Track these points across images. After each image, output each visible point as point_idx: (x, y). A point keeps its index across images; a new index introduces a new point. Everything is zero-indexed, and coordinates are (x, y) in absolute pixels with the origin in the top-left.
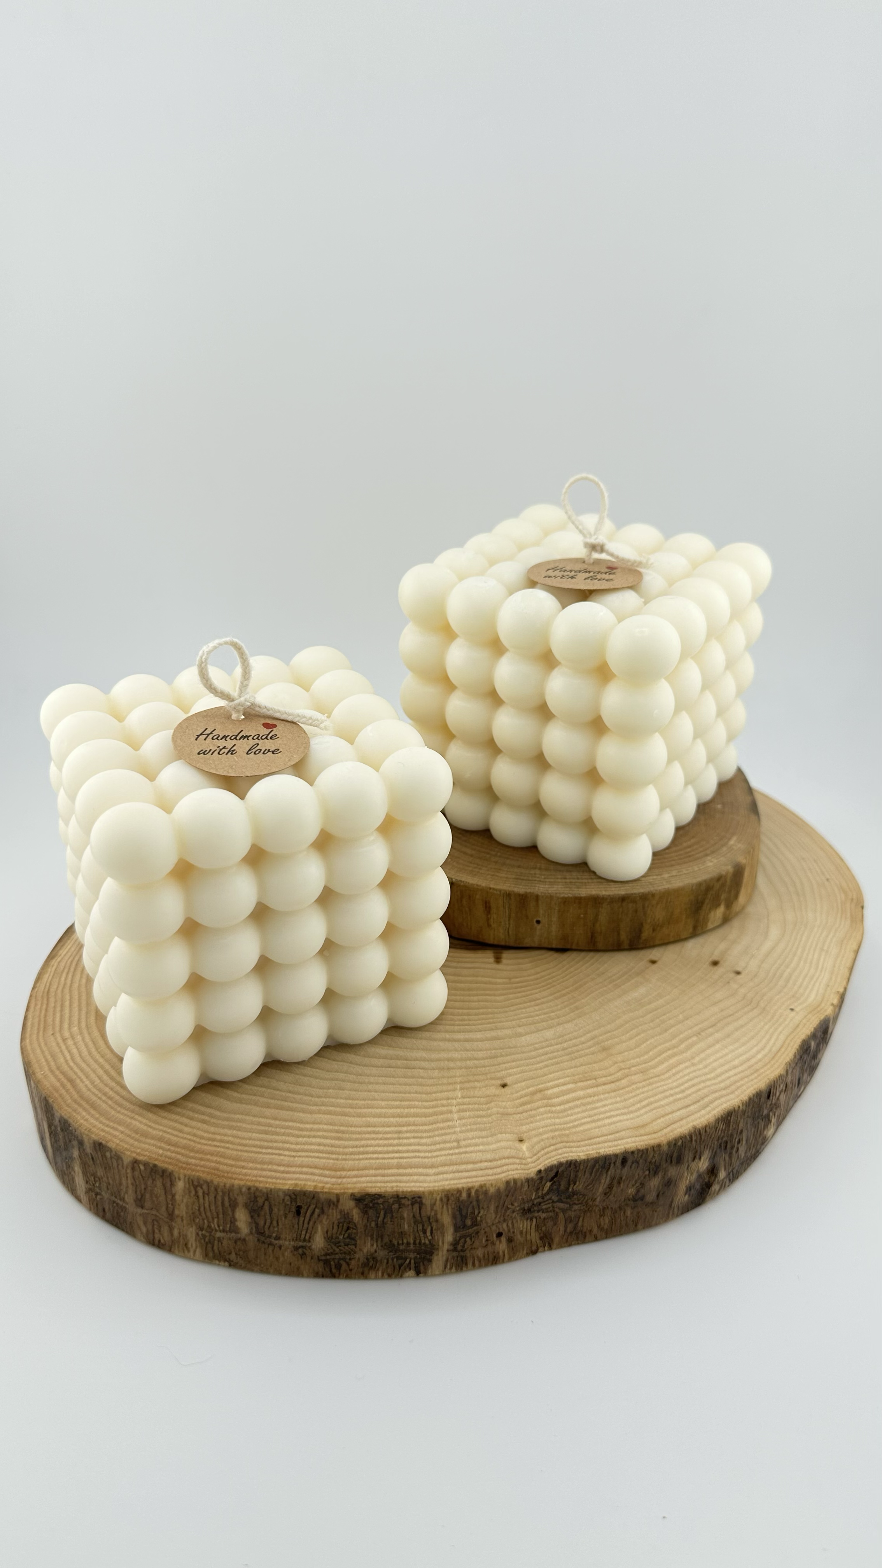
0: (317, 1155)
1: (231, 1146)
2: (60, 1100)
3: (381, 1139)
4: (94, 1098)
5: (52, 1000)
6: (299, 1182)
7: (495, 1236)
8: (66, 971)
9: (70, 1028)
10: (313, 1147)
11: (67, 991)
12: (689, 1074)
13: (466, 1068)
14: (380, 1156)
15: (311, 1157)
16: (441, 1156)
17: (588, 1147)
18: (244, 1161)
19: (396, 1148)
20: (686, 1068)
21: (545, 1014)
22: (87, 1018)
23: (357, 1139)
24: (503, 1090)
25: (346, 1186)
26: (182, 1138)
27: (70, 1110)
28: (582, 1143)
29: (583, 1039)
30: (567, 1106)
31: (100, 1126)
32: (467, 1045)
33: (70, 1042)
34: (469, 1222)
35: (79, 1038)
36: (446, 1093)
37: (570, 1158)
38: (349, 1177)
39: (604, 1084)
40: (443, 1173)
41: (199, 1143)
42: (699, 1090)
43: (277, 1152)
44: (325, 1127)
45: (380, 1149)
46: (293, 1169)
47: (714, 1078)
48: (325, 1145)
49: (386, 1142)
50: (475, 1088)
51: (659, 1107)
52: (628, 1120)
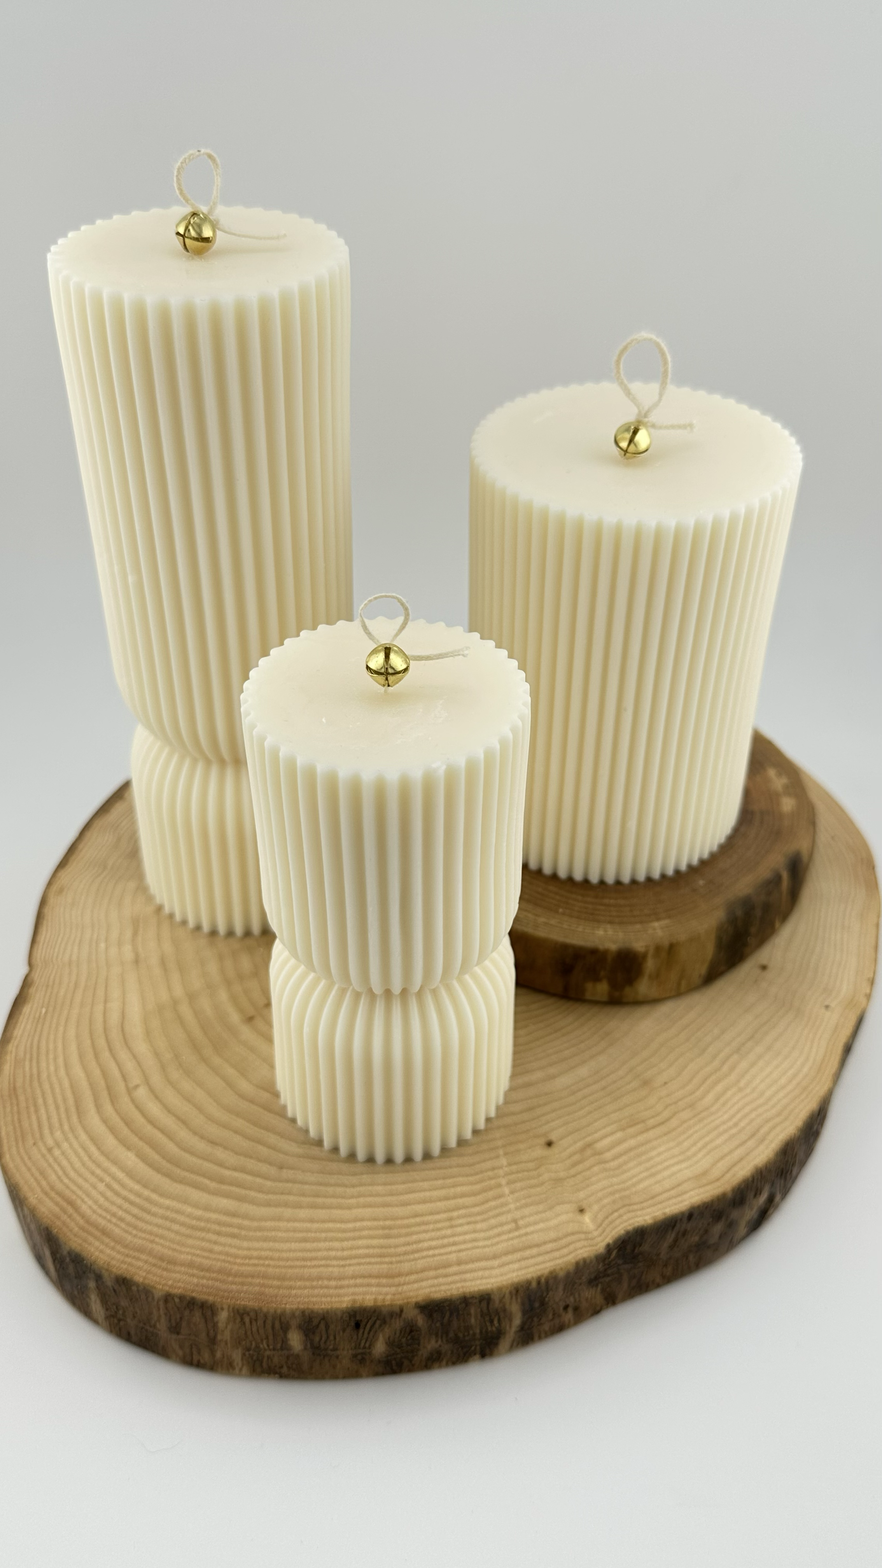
0: (368, 1260)
1: (272, 1263)
2: (65, 1229)
3: (433, 1230)
4: (103, 1222)
5: (22, 1098)
6: (357, 1297)
7: (561, 1308)
8: (28, 1056)
9: (52, 1133)
10: (361, 1251)
11: (36, 1084)
12: (738, 1101)
14: (437, 1252)
15: (362, 1264)
16: (502, 1241)
17: (652, 1209)
18: (290, 1279)
19: (451, 1240)
20: (734, 1094)
21: (573, 1046)
22: (68, 1118)
23: (407, 1235)
24: (549, 1150)
25: (407, 1294)
26: (215, 1259)
27: (80, 1241)
28: (645, 1204)
29: (620, 1073)
31: (118, 1256)
33: (57, 1152)
34: (537, 1305)
35: (65, 1145)
36: (489, 1162)
37: (636, 1225)
38: (408, 1283)
40: (508, 1264)
41: (235, 1263)
43: (323, 1262)
44: (369, 1224)
45: (434, 1243)
46: (346, 1282)
47: (764, 1104)
48: (374, 1247)
49: (438, 1234)
50: (518, 1151)
51: (715, 1148)
52: (686, 1168)
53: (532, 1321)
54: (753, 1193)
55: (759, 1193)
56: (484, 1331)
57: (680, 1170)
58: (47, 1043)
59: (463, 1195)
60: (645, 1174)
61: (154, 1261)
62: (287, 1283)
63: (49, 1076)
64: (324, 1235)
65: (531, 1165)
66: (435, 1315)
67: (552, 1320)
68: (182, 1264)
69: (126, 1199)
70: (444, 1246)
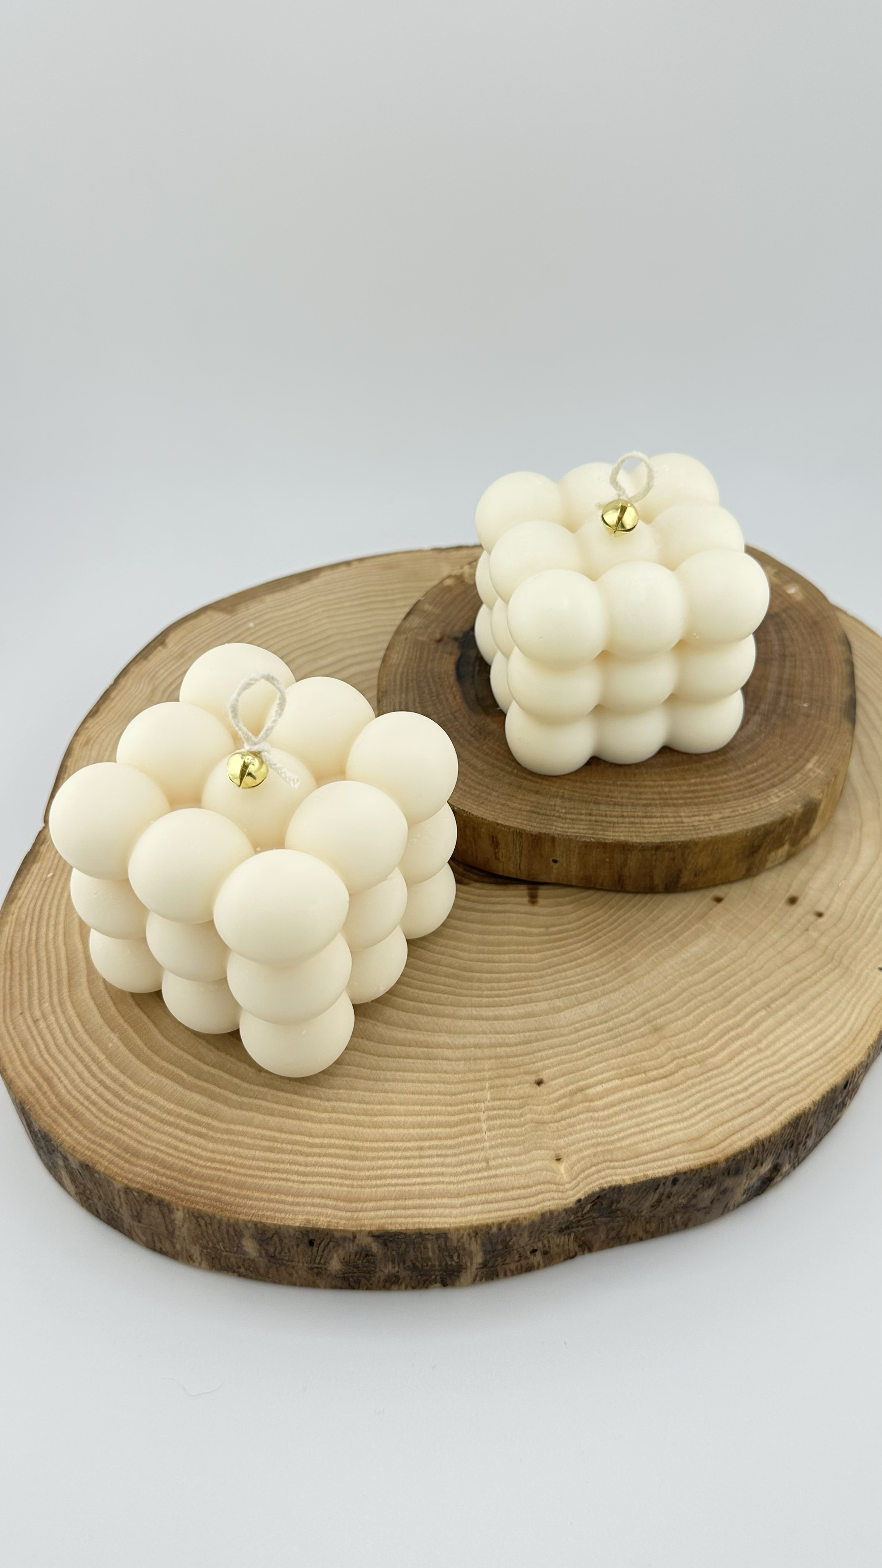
0: (330, 1180)
1: (233, 1169)
2: (37, 1107)
3: (400, 1158)
4: (76, 1104)
5: (16, 964)
6: (311, 1218)
7: (528, 1252)
8: (29, 920)
9: (40, 1005)
11: (32, 950)
12: (754, 1064)
13: (496, 1058)
14: (400, 1181)
15: (323, 1183)
16: (469, 1181)
17: (635, 1168)
18: (248, 1189)
19: (417, 1171)
20: (751, 1055)
21: (588, 979)
22: (60, 991)
23: (373, 1159)
24: (539, 1089)
25: (362, 1222)
26: (178, 1158)
27: (49, 1121)
28: (627, 1162)
29: (632, 1015)
30: (611, 1111)
31: (85, 1142)
32: (497, 1025)
33: (42, 1024)
34: (500, 1247)
35: (52, 1018)
36: (473, 1094)
37: (614, 1183)
38: (366, 1210)
39: (655, 1080)
40: (470, 1205)
41: (197, 1165)
42: (765, 1087)
43: (284, 1176)
44: (337, 1141)
45: (399, 1172)
46: (302, 1200)
47: (783, 1070)
48: (337, 1167)
49: (406, 1162)
50: (505, 1086)
51: (717, 1112)
52: (680, 1130)
53: (496, 1260)
54: (752, 1165)
55: (759, 1164)
56: (444, 1264)
57: (673, 1131)
58: (50, 909)
59: (439, 1125)
60: (633, 1130)
61: (118, 1151)
62: (244, 1192)
63: (47, 943)
64: (289, 1147)
65: (516, 1103)
66: (390, 1245)
67: (519, 1260)
68: (146, 1158)
69: (101, 1082)
70: (408, 1176)
